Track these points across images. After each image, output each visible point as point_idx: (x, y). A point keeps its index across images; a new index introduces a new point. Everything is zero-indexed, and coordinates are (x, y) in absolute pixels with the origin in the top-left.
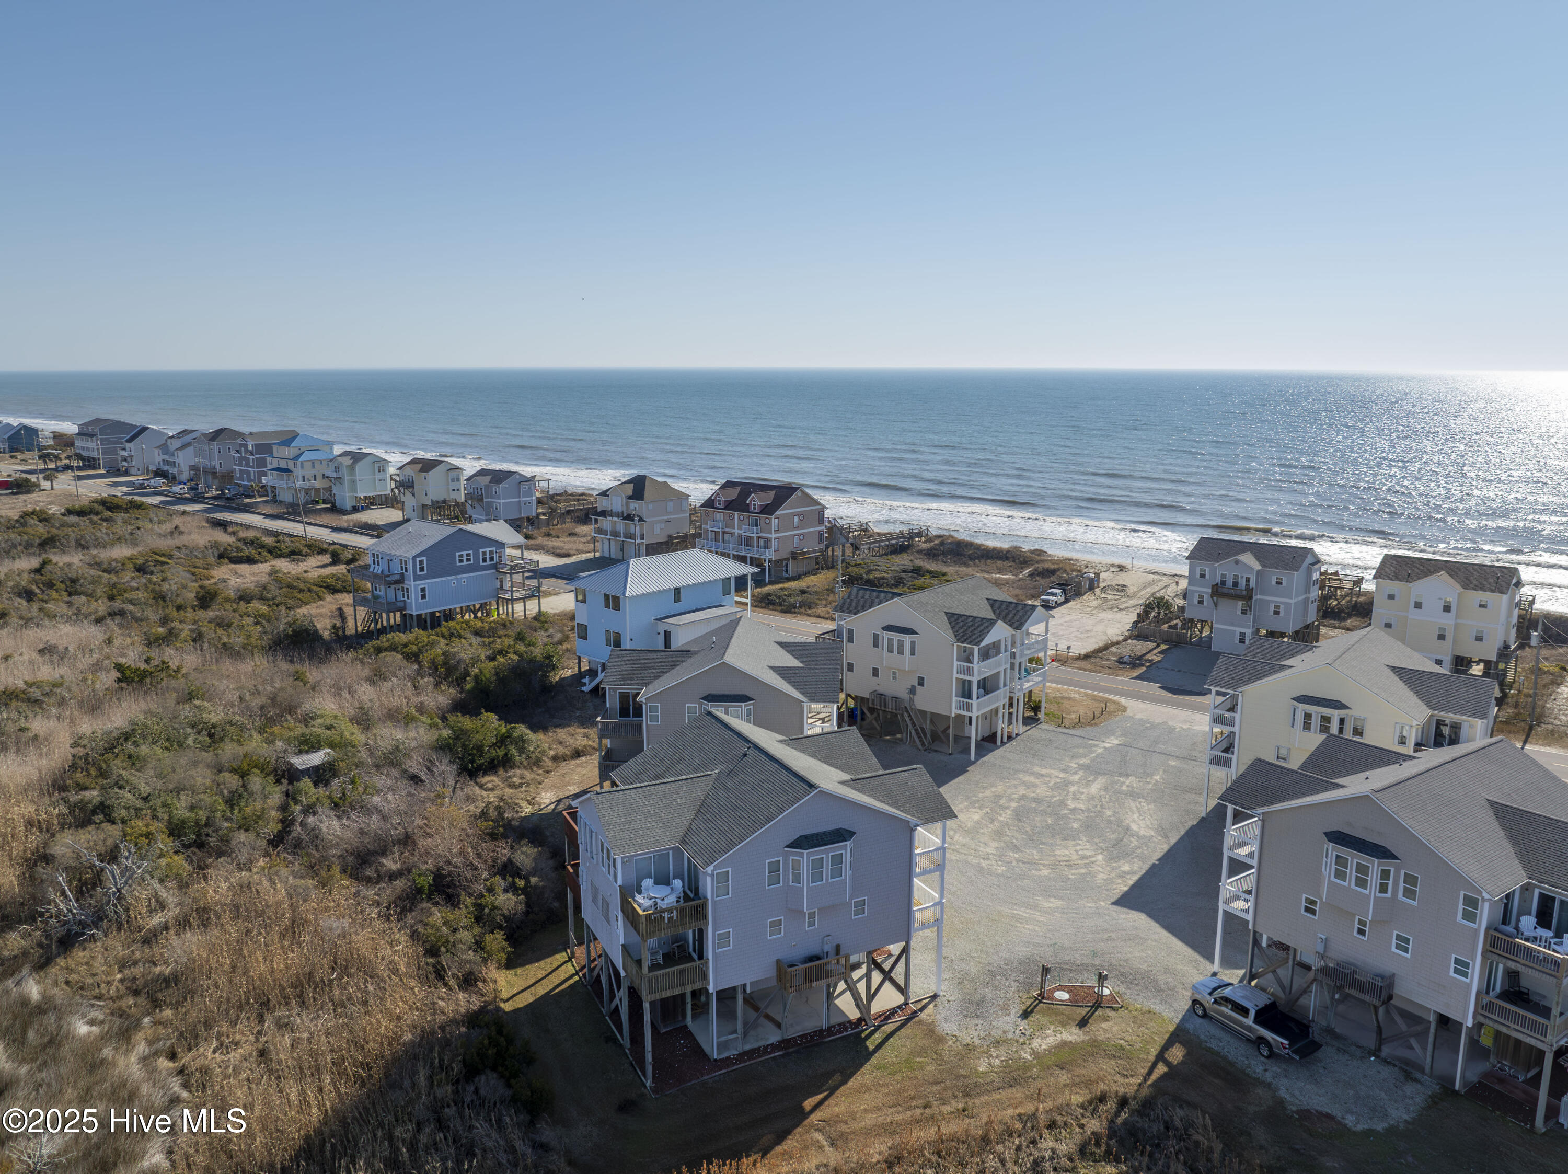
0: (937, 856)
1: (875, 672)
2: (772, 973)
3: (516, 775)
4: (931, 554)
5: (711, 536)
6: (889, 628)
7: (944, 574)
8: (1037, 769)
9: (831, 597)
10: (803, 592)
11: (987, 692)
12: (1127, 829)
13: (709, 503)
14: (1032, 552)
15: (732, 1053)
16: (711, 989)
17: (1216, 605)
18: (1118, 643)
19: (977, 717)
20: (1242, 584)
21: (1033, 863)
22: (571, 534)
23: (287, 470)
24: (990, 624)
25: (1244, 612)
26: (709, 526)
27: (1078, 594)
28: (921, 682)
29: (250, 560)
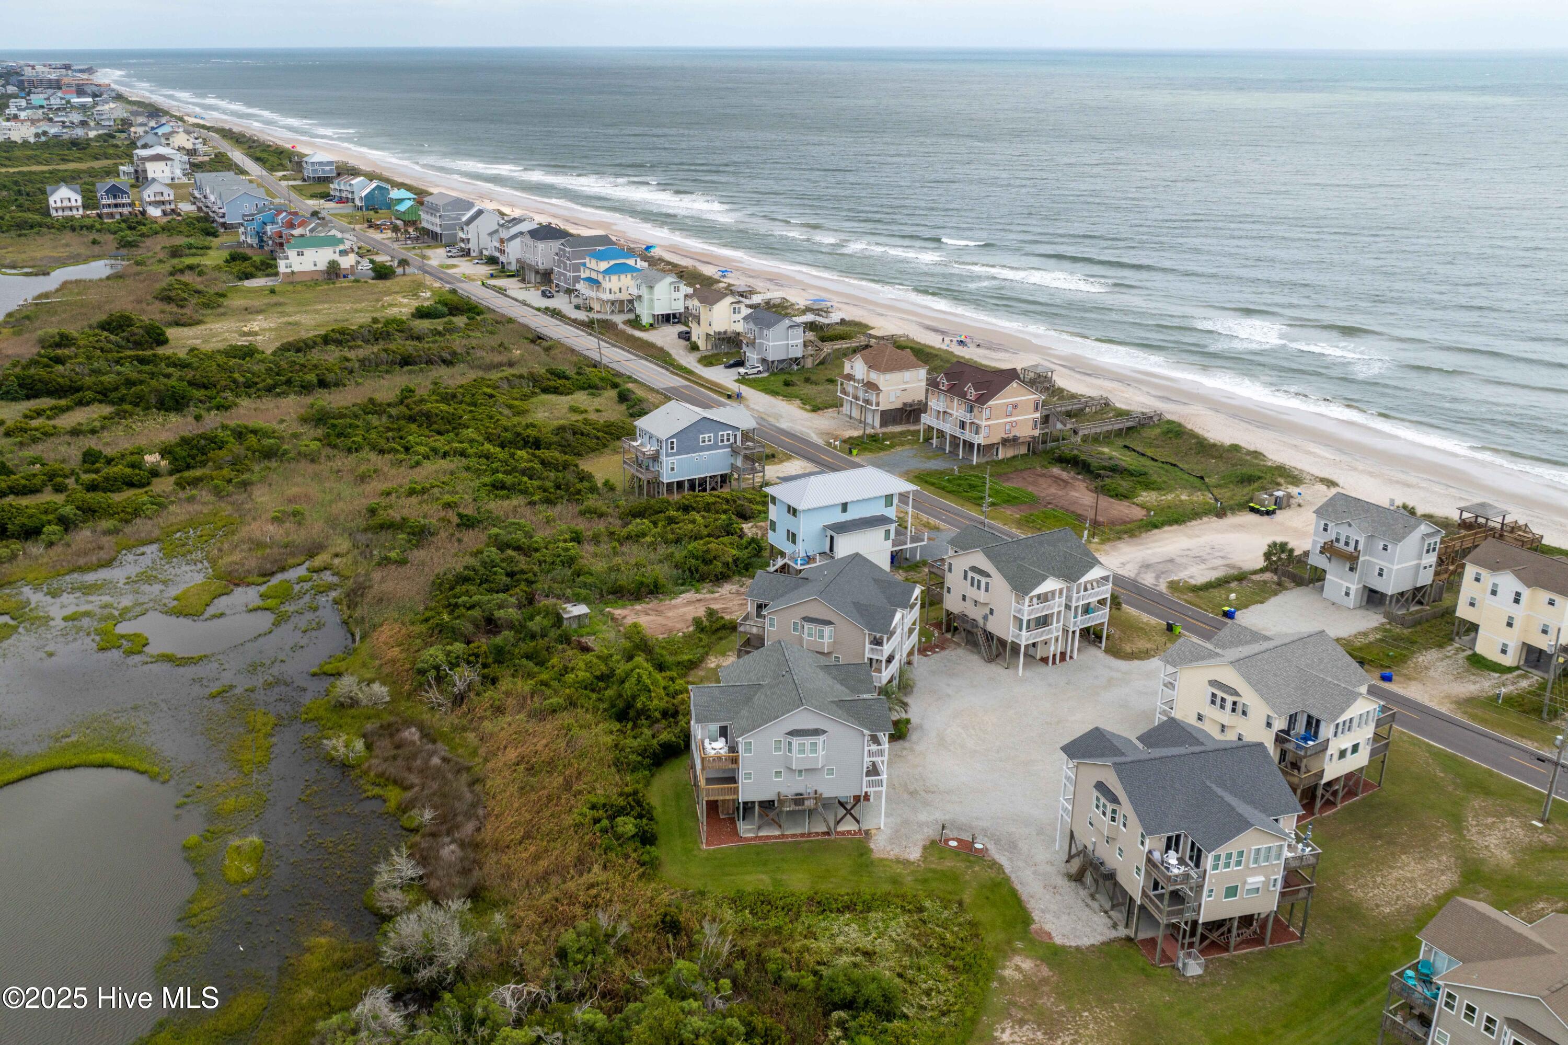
1: (963, 598)
6: (973, 568)
11: (1040, 626)
13: (935, 384)
15: (751, 835)
16: (740, 799)
17: (1329, 559)
19: (1026, 646)
20: (1352, 545)
23: (597, 282)
24: (1042, 579)
25: (1351, 570)
26: (934, 405)
28: (992, 611)
29: (556, 391)
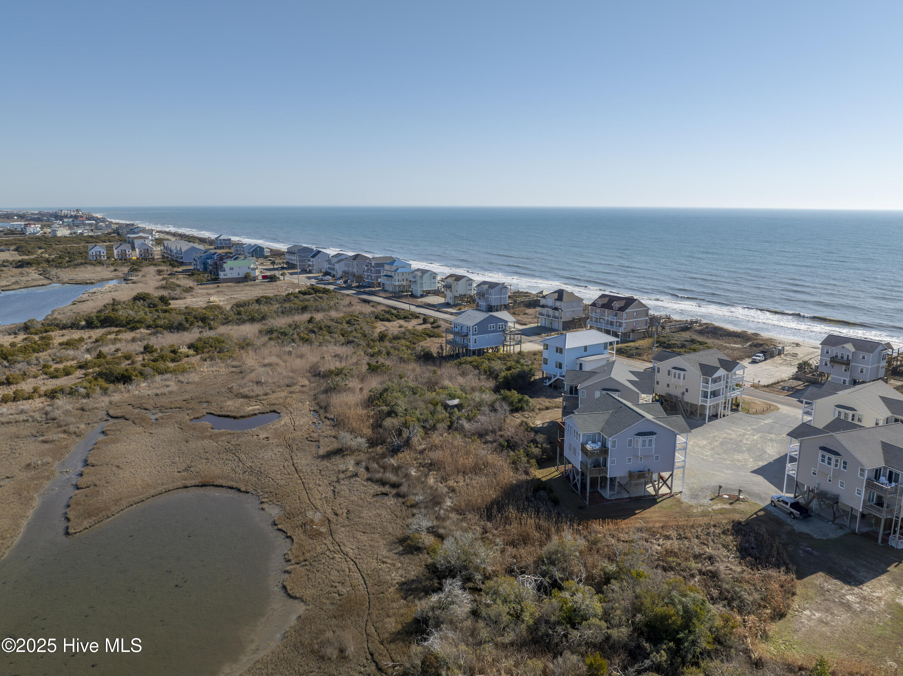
0: (684, 445)
1: (668, 385)
2: (627, 474)
3: (526, 414)
4: (701, 332)
5: (594, 319)
6: (675, 368)
7: (706, 343)
8: (733, 428)
9: (650, 351)
10: (637, 348)
11: (715, 396)
12: (766, 451)
13: (594, 304)
14: (753, 334)
15: (613, 498)
16: (608, 477)
17: (832, 366)
18: (785, 381)
19: (710, 406)
20: (845, 358)
21: (724, 459)
22: (525, 314)
23: (391, 276)
24: (717, 369)
25: (846, 370)
26: (593, 315)
27: (772, 356)
28: (687, 390)
29: (388, 320)
